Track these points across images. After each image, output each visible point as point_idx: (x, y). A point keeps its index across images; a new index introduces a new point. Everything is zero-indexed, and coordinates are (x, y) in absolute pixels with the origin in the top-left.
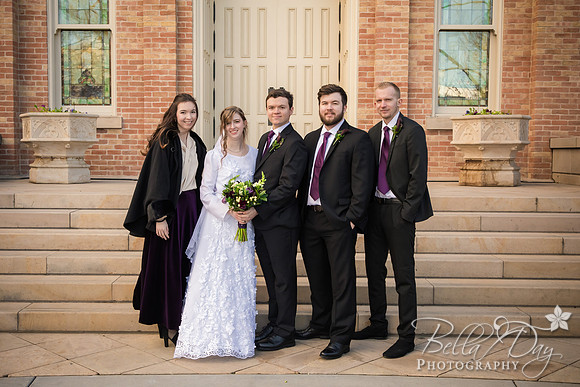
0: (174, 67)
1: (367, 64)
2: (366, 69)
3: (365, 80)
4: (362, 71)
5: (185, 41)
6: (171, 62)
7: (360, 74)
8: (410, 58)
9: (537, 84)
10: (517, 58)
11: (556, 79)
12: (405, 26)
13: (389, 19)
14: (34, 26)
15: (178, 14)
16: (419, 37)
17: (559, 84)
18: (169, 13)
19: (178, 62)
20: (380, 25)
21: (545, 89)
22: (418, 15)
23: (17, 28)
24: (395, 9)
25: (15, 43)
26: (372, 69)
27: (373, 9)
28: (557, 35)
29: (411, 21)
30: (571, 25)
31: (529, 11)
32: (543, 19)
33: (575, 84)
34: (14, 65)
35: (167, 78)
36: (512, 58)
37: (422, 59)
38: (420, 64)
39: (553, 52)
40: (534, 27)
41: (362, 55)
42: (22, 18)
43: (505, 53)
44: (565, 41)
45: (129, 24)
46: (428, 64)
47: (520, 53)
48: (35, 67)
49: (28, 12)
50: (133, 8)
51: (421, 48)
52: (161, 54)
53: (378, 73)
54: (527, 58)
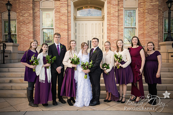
0: (67, 36)
1: (109, 35)
2: (109, 36)
3: (108, 39)
4: (108, 37)
5: (69, 31)
6: (66, 35)
7: (107, 37)
8: (118, 34)
9: (146, 39)
10: (141, 34)
11: (150, 38)
12: (117, 27)
13: (114, 25)
14: (37, 28)
15: (68, 25)
16: (120, 29)
17: (150, 39)
18: (66, 25)
19: (68, 35)
20: (111, 27)
21: (147, 40)
22: (120, 25)
23: (34, 29)
24: (115, 23)
25: (33, 32)
26: (110, 36)
27: (110, 23)
28: (150, 29)
29: (118, 26)
30: (153, 26)
31: (144, 23)
32: (147, 25)
33: (154, 39)
34: (33, 36)
35: (66, 39)
36: (140, 34)
37: (121, 34)
38: (120, 35)
39: (149, 32)
40: (144, 27)
41: (108, 33)
42: (35, 26)
43: (138, 33)
44: (152, 30)
45: (57, 27)
46: (122, 35)
47: (142, 33)
48: (37, 37)
49: (36, 25)
50: (58, 24)
51: (120, 31)
52: (64, 33)
53: (111, 37)
54: (143, 33)
